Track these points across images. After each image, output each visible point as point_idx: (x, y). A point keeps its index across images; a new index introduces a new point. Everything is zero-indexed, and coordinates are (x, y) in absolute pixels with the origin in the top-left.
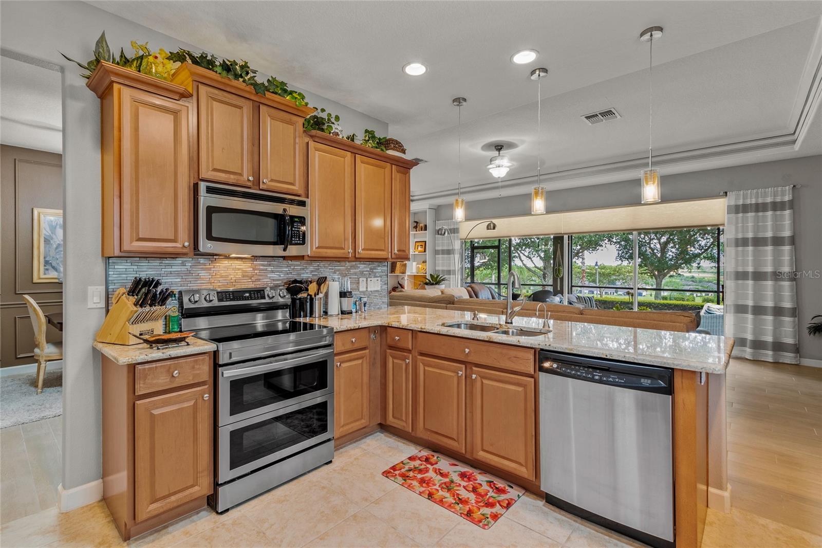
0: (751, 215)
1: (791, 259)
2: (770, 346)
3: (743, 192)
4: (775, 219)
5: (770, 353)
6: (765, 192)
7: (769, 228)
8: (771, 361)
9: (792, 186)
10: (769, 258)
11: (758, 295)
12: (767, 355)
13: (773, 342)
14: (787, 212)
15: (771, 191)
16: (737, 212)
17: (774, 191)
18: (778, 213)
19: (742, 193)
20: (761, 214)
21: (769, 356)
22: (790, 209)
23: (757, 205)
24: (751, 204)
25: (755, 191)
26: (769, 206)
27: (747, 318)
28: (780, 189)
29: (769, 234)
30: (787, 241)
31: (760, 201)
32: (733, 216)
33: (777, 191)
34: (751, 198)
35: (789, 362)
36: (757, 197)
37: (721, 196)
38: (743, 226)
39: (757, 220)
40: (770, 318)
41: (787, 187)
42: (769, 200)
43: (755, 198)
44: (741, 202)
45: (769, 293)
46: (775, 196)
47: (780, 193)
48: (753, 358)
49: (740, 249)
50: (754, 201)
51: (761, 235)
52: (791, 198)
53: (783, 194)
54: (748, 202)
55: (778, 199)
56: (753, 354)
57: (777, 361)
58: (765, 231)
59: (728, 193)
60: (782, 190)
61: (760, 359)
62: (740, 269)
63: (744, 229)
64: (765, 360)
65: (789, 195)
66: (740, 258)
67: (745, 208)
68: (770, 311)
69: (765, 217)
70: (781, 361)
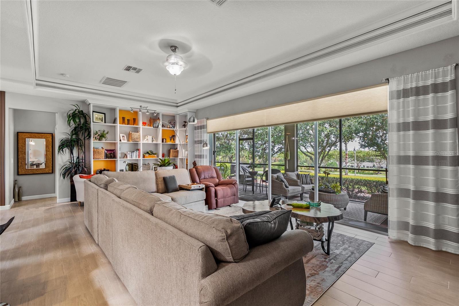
0: (412, 98)
1: (454, 143)
2: (432, 233)
3: (404, 77)
4: (436, 101)
5: (432, 240)
6: (426, 75)
7: (430, 111)
8: (434, 249)
9: (455, 65)
10: (430, 142)
11: (419, 179)
12: (428, 242)
13: (435, 229)
14: (450, 93)
15: (432, 73)
16: (399, 98)
17: (435, 73)
18: (440, 95)
19: (403, 78)
20: (421, 97)
21: (430, 243)
22: (452, 89)
23: (417, 88)
24: (411, 88)
25: (415, 75)
26: (430, 89)
27: (409, 202)
28: (441, 69)
29: (430, 117)
30: (449, 123)
31: (421, 84)
32: (395, 101)
33: (438, 72)
34: (412, 82)
35: (453, 252)
36: (417, 81)
37: (383, 83)
38: (404, 111)
39: (417, 104)
40: (431, 204)
41: (449, 67)
42: (430, 82)
43: (416, 81)
44: (401, 87)
45: (431, 178)
46: (435, 78)
47: (441, 73)
48: (414, 243)
49: (402, 133)
50: (414, 85)
51: (422, 119)
52: (453, 77)
53: (445, 75)
54: (409, 86)
55: (440, 80)
56: (414, 240)
57: (440, 249)
58: (427, 114)
59: (390, 79)
60: (444, 71)
61: (422, 246)
62: (402, 154)
63: (405, 114)
64: (427, 247)
65: (451, 74)
66: (402, 143)
67: (405, 93)
68: (431, 197)
69: (425, 102)
70: (444, 250)
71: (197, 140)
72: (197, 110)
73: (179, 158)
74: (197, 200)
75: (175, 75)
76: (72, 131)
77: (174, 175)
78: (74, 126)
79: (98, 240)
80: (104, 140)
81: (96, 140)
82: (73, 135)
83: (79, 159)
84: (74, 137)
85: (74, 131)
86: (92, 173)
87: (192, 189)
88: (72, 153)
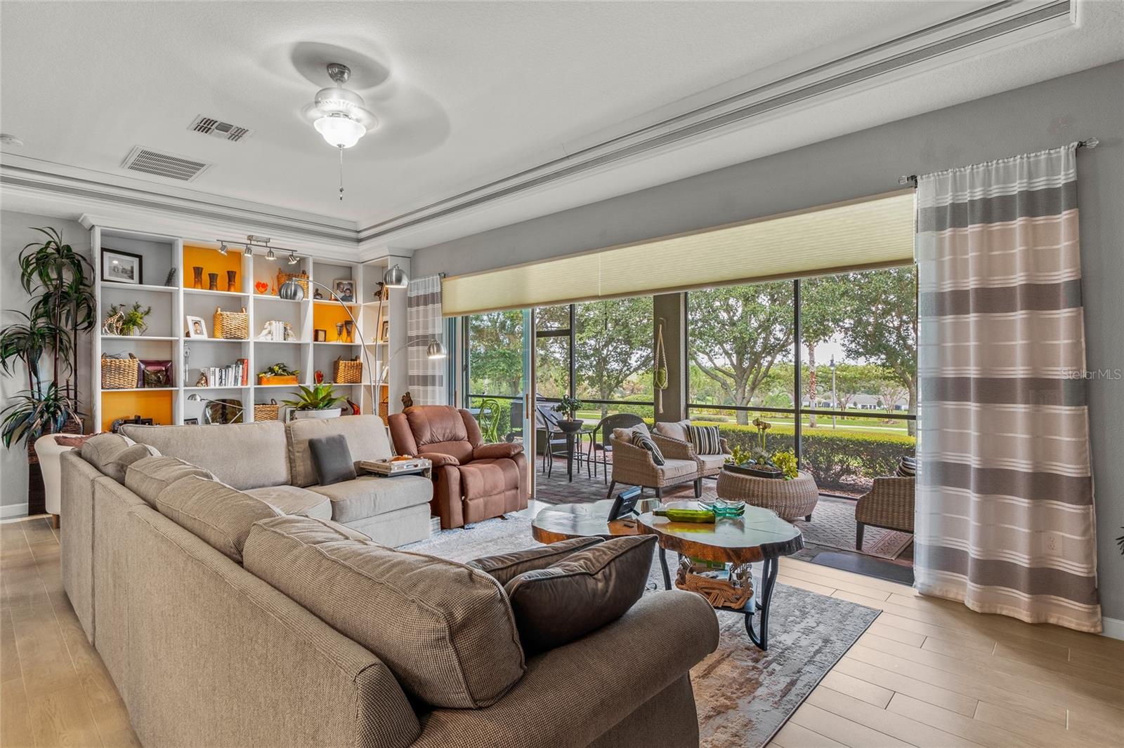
0: (972, 229)
1: (1076, 344)
2: (1023, 579)
3: (955, 173)
4: (1032, 236)
5: (1024, 597)
6: (1006, 168)
7: (1018, 262)
8: (1027, 619)
9: (1076, 144)
10: (1019, 342)
11: (992, 440)
12: (1015, 603)
13: (1030, 569)
14: (1064, 217)
15: (1021, 163)
16: (940, 226)
17: (1029, 163)
18: (1041, 220)
19: (951, 174)
20: (996, 226)
21: (1019, 604)
22: (1069, 207)
23: (987, 203)
24: (972, 202)
25: (981, 167)
26: (1018, 204)
27: (967, 499)
28: (1043, 155)
29: (1018, 279)
30: (1063, 295)
31: (995, 192)
32: (932, 235)
33: (1037, 163)
34: (972, 187)
35: (1073, 626)
36: (987, 184)
37: (902, 188)
38: (954, 262)
39: (986, 242)
40: (1021, 503)
41: (1062, 150)
42: (1017, 187)
43: (983, 185)
44: (948, 200)
45: (1020, 436)
46: (1030, 177)
47: (1043, 165)
48: (981, 607)
49: (949, 319)
50: (978, 195)
51: (997, 282)
52: (1072, 177)
53: (1052, 169)
54: (966, 197)
55: (1040, 184)
56: (981, 599)
57: (1042, 620)
58: (1009, 270)
59: (919, 178)
60: (1049, 160)
61: (998, 612)
62: (950, 373)
63: (958, 269)
64: (1012, 614)
65: (1067, 169)
66: (950, 344)
67: (956, 216)
68: (1022, 484)
69: (1007, 235)
70: (1052, 621)
71: (413, 333)
72: (416, 252)
73: (363, 384)
74: (408, 505)
75: (340, 146)
76: (37, 307)
77: (343, 434)
78: (42, 291)
79: (94, 635)
80: (135, 334)
81: (112, 332)
82: (37, 317)
83: (56, 387)
84: (41, 322)
85: (41, 306)
86: (99, 429)
87: (392, 472)
88: (33, 369)
